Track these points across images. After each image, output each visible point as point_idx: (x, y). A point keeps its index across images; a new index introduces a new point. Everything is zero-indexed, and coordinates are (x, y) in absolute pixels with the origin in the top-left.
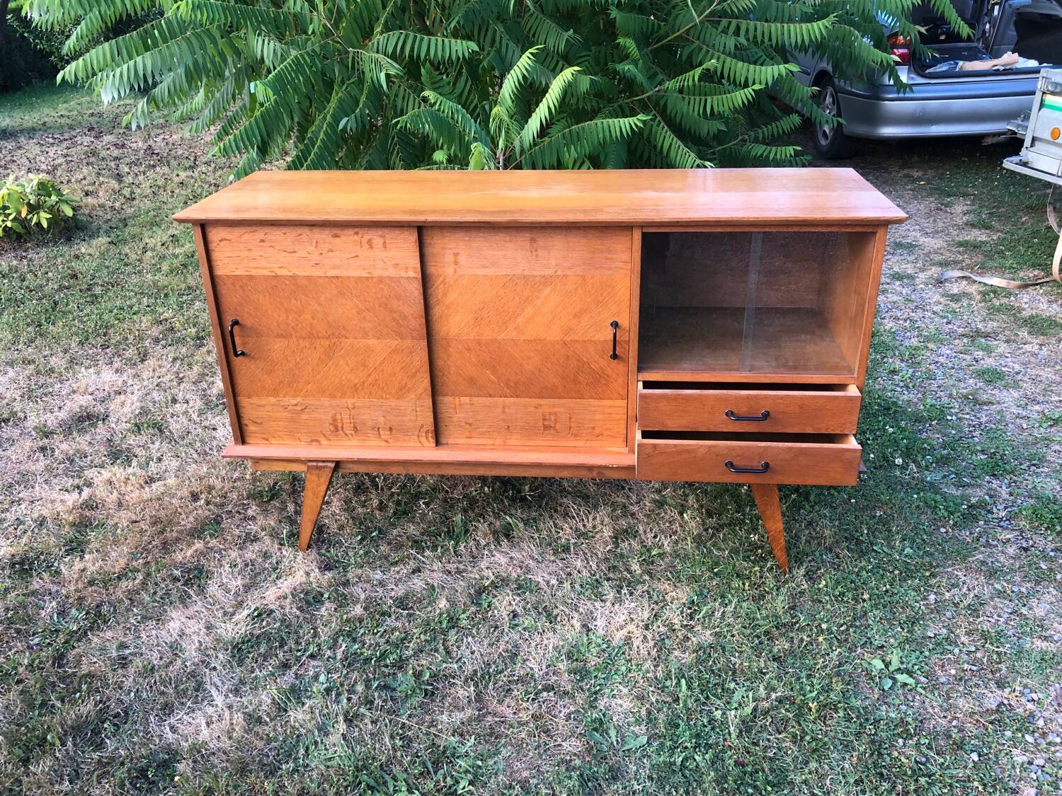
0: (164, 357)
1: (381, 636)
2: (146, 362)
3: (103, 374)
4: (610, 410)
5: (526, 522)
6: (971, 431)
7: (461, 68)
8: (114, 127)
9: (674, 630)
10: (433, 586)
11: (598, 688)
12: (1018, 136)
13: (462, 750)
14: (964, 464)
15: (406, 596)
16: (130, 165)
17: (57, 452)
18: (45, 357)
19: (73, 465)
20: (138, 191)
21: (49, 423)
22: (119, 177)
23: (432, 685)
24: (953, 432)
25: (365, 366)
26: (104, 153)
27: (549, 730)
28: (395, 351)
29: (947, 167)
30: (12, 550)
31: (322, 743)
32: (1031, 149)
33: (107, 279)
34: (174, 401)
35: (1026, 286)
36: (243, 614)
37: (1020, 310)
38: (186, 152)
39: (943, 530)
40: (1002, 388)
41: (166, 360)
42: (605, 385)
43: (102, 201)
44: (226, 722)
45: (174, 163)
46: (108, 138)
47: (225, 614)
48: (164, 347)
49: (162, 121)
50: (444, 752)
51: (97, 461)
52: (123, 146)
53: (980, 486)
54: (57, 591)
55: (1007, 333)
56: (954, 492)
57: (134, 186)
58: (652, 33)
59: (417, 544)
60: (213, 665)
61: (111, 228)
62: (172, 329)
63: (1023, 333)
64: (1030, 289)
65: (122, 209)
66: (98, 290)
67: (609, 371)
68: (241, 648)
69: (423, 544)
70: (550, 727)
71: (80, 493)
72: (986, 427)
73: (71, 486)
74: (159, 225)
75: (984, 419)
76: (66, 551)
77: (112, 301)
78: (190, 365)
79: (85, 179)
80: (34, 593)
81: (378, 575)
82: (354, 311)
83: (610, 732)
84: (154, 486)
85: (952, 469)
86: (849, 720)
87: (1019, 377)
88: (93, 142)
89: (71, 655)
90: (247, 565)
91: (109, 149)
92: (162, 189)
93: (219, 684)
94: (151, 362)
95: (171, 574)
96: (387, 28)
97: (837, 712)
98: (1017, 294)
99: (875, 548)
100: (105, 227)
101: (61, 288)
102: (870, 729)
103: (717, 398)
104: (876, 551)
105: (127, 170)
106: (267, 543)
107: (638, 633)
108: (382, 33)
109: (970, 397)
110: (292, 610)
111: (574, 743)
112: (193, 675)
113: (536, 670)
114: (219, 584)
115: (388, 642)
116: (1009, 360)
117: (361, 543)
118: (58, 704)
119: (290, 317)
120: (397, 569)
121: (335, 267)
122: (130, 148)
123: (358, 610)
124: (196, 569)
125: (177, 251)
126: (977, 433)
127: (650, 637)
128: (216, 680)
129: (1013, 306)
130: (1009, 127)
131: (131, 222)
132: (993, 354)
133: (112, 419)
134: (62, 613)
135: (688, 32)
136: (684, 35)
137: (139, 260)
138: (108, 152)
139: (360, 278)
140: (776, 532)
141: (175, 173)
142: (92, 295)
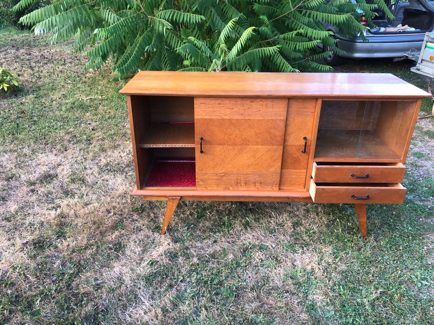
0: (76, 149)
1: (209, 271)
2: (68, 151)
3: (50, 156)
4: (299, 174)
5: (255, 220)
6: (418, 178)
7: (195, 26)
8: (24, 46)
9: (330, 265)
10: (224, 248)
11: (307, 291)
12: (409, 58)
13: (258, 320)
14: (420, 191)
15: (214, 253)
16: (35, 62)
17: (39, 192)
18: (20, 149)
19: (49, 198)
20: (41, 74)
21: (31, 179)
22: (31, 68)
23: (236, 292)
24: (412, 178)
25: (255, 157)
26: (22, 57)
27: (292, 310)
28: (269, 150)
29: (379, 70)
30: (32, 237)
31: (197, 319)
32: (421, 64)
33: (38, 114)
34: (86, 169)
35: (422, 119)
36: (145, 263)
37: (422, 128)
38: (59, 57)
39: (421, 219)
40: (425, 160)
41: (77, 150)
42: (298, 163)
43: (26, 78)
44: (153, 312)
45: (55, 62)
46: (22, 51)
47: (137, 263)
48: (73, 144)
49: (44, 43)
50: (252, 322)
51: (59, 196)
52: (30, 54)
53: (429, 201)
54: (58, 255)
55: (420, 137)
56: (420, 203)
57: (39, 72)
58: (273, 14)
59: (211, 230)
60: (139, 287)
61: (33, 91)
62: (75, 136)
63: (427, 138)
64: (423, 120)
65: (36, 82)
66: (35, 119)
67: (301, 158)
68: (149, 279)
69: (214, 230)
70: (292, 309)
71: (56, 210)
72: (423, 176)
73: (51, 207)
74: (55, 90)
75: (422, 173)
76: (57, 237)
77: (44, 124)
78: (88, 152)
79: (16, 69)
80: (48, 257)
81: (199, 244)
82: (254, 134)
83: (318, 310)
84: (89, 207)
85: (416, 194)
86: (411, 300)
87: (430, 156)
88: (16, 52)
89: (74, 284)
90: (140, 241)
91: (24, 55)
92: (53, 74)
93: (144, 295)
94: (69, 151)
95: (108, 247)
96: (165, 8)
97: (404, 297)
98: (419, 122)
99: (397, 227)
100: (31, 90)
101: (18, 118)
102: (419, 304)
103: (348, 169)
104: (397, 229)
105: (34, 65)
106: (146, 231)
107: (316, 266)
108: (163, 10)
109: (414, 164)
110: (166, 261)
111: (304, 315)
112: (132, 291)
113: (278, 284)
114: (130, 250)
115: (212, 274)
116: (424, 149)
117: (187, 230)
118: (75, 307)
119: (226, 136)
120: (206, 241)
121: (249, 115)
122: (33, 55)
123: (195, 260)
124: (118, 244)
125: (67, 101)
126: (420, 179)
127: (321, 268)
128: (142, 293)
129: (419, 127)
130: (405, 55)
131: (42, 88)
132: (417, 146)
133: (60, 177)
134: (63, 265)
135: (288, 14)
136: (287, 15)
137: (50, 105)
138: (24, 57)
139: (259, 120)
140: (363, 222)
141: (57, 67)
142: (33, 121)
